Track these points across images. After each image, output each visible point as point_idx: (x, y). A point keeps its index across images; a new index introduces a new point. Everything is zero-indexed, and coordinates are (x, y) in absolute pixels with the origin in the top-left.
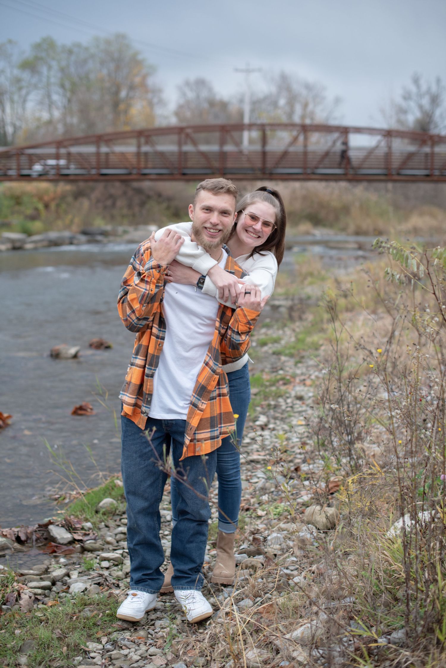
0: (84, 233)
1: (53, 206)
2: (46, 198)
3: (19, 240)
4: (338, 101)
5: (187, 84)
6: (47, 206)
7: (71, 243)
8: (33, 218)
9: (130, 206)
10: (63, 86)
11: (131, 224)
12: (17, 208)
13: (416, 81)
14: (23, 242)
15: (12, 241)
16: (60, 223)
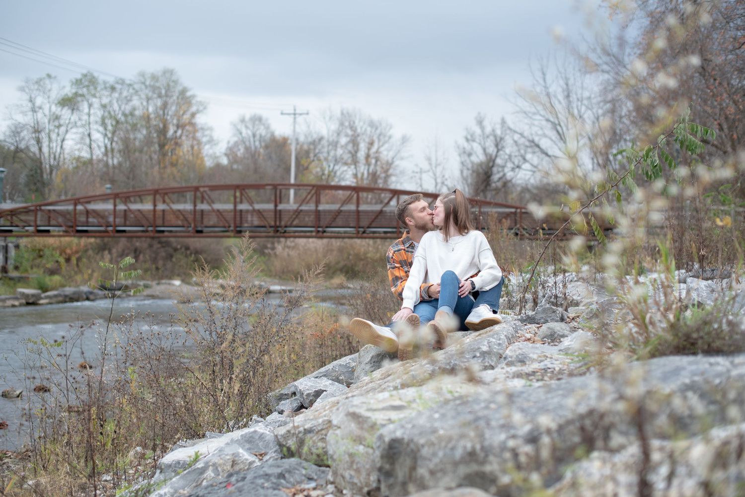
0: (103, 288)
1: (74, 260)
2: (68, 251)
3: (33, 295)
4: (405, 140)
5: (243, 121)
6: (68, 260)
7: (88, 299)
8: (52, 272)
9: (154, 260)
10: (103, 124)
11: (153, 278)
12: (38, 261)
13: (480, 123)
14: (38, 297)
15: (26, 296)
16: (79, 278)
